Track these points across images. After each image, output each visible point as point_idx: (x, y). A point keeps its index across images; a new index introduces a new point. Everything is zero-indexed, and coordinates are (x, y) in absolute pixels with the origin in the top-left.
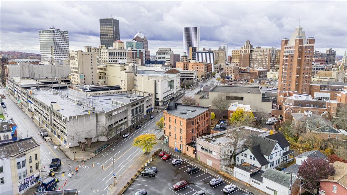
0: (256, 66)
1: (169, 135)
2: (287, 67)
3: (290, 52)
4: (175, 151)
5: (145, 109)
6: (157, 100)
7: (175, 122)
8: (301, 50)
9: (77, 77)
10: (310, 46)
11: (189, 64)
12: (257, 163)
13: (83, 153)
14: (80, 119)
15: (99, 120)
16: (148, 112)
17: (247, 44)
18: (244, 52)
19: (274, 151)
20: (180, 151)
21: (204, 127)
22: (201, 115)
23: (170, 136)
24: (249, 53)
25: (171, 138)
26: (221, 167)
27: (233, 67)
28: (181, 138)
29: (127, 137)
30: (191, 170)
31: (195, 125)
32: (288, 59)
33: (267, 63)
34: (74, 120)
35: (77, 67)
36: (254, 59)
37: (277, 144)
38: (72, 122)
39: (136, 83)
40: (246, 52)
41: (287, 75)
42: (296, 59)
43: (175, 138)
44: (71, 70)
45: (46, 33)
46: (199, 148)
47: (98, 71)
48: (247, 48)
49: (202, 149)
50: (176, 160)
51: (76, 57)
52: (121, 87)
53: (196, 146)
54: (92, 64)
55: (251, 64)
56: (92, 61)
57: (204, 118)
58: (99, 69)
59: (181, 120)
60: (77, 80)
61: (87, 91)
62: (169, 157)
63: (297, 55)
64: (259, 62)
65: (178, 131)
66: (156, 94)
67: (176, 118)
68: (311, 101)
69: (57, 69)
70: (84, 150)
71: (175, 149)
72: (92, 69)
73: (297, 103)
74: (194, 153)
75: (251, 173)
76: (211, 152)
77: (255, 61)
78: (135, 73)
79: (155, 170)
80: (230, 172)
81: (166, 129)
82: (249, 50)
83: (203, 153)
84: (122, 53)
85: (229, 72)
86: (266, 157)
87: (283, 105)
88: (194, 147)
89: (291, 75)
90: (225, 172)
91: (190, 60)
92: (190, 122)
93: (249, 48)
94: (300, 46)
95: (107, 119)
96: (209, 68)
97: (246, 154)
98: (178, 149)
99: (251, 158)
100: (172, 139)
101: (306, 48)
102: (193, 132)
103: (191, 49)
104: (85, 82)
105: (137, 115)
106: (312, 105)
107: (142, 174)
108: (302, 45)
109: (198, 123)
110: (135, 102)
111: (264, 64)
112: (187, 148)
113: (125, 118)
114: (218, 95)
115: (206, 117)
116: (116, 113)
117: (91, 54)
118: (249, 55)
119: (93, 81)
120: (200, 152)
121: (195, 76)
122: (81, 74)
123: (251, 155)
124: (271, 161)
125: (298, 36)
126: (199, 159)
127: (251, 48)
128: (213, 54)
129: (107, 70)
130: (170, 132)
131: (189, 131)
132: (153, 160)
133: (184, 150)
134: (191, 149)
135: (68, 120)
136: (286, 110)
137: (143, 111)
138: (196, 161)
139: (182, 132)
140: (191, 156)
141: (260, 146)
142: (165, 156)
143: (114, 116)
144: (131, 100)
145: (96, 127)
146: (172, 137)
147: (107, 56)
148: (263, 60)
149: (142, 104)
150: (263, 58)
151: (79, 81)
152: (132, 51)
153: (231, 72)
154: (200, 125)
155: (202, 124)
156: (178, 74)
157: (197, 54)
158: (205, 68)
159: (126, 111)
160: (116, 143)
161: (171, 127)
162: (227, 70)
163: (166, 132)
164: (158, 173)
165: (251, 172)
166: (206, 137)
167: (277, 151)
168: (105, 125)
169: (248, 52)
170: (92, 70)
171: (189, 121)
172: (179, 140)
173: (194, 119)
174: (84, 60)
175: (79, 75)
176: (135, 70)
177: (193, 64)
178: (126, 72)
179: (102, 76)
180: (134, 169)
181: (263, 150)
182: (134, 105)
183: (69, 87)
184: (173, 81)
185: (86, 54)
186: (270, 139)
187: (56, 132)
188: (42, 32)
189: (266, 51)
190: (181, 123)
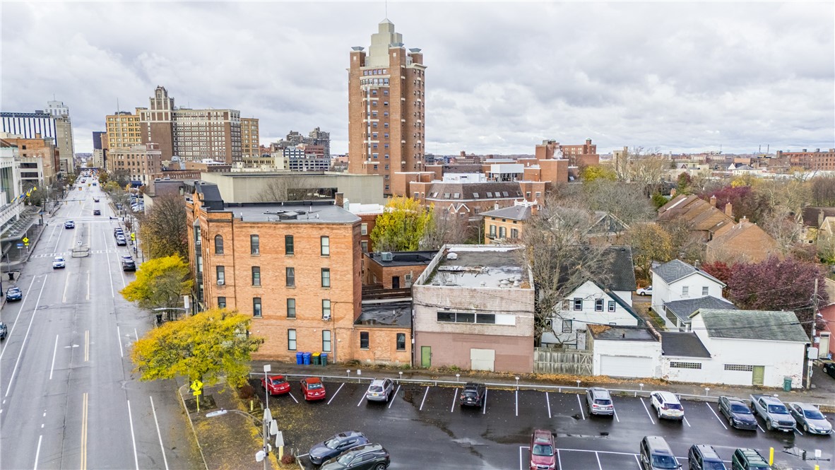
0: (193, 156)
1: (249, 313)
2: (378, 120)
3: (379, 83)
7: (289, 249)
8: (405, 78)
10: (420, 71)
17: (158, 96)
23: (257, 313)
24: (169, 121)
27: (147, 153)
28: (328, 305)
32: (377, 99)
33: (222, 147)
36: (185, 136)
40: (160, 118)
42: (396, 100)
43: (290, 315)
46: (426, 321)
48: (160, 108)
49: (443, 317)
53: (414, 317)
55: (178, 152)
63: (399, 88)
64: (200, 146)
71: (300, 357)
73: (468, 191)
74: (402, 346)
76: (488, 318)
77: (188, 143)
81: (227, 292)
82: (166, 114)
83: (449, 333)
85: (136, 167)
88: (400, 324)
89: (387, 142)
90: (556, 370)
93: (166, 108)
94: (401, 67)
97: (579, 301)
99: (600, 308)
100: (274, 321)
106: (498, 194)
108: (405, 66)
111: (215, 151)
112: (364, 335)
118: (169, 127)
120: (432, 333)
123: (600, 298)
125: (391, 42)
127: (172, 108)
128: (51, 120)
130: (254, 298)
133: (344, 351)
134: (384, 335)
136: (458, 209)
139: (330, 283)
140: (388, 363)
146: (270, 318)
148: (211, 139)
150: (210, 134)
158: (52, 156)
161: (262, 273)
163: (229, 301)
169: (167, 119)
172: (313, 319)
189: (217, 116)
190: (322, 246)
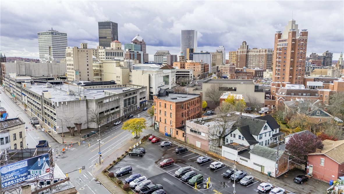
0: (252, 66)
1: (159, 121)
2: (281, 60)
3: (283, 45)
4: (165, 136)
5: (139, 101)
6: (152, 94)
7: (165, 107)
8: (294, 43)
9: (72, 74)
10: (303, 39)
11: (186, 64)
12: (246, 143)
13: (73, 137)
14: (70, 105)
15: (89, 106)
16: (141, 104)
17: (243, 45)
18: (241, 53)
19: (262, 131)
20: (170, 135)
21: (195, 113)
22: (192, 101)
23: (160, 121)
24: (246, 54)
25: (162, 124)
26: (210, 147)
27: (230, 67)
28: (171, 122)
29: (118, 124)
30: (179, 151)
31: (185, 109)
32: (281, 52)
33: (263, 63)
34: (64, 105)
35: (73, 63)
36: (250, 59)
37: (266, 124)
38: (62, 107)
39: (132, 79)
40: (243, 53)
41: (280, 68)
42: (289, 52)
43: (165, 123)
44: (67, 67)
45: (45, 35)
46: (188, 131)
47: (94, 68)
48: (243, 49)
49: (192, 131)
50: (164, 142)
51: (72, 54)
52: (116, 82)
53: (185, 129)
54: (88, 60)
55: (248, 65)
56: (87, 58)
57: (195, 104)
58: (95, 66)
59: (171, 104)
60: (72, 77)
61: (81, 85)
62: (158, 141)
63: (291, 47)
64: (255, 63)
65: (168, 115)
66: (150, 88)
67: (166, 103)
68: (303, 90)
69: (53, 66)
70: (74, 135)
71: (166, 134)
72: (88, 65)
73: (289, 92)
74: (183, 136)
75: (239, 151)
76: (199, 133)
77: (251, 62)
78: (130, 68)
79: (143, 150)
80: (218, 152)
81: (156, 115)
82: (245, 51)
83: (192, 135)
84: (119, 53)
85: (226, 71)
86: (255, 137)
87: (276, 95)
88: (183, 130)
89: (284, 68)
90: (214, 152)
91: (187, 61)
92: (179, 106)
93: (245, 49)
94: (293, 38)
95: (97, 106)
96: (206, 68)
97: (235, 135)
98: (168, 134)
99: (240, 138)
101: (300, 40)
102: (183, 117)
103: (188, 50)
104: (80, 79)
105: (129, 106)
106: (304, 94)
107: (130, 154)
108: (295, 38)
109: (188, 108)
110: (127, 92)
111: (260, 65)
112: (177, 132)
113: (117, 108)
114: (211, 86)
115: (197, 103)
116: (107, 101)
117: (87, 51)
119: (88, 78)
120: (189, 134)
121: (191, 75)
122: (77, 71)
123: (240, 135)
124: (260, 141)
125: (291, 29)
126: (188, 142)
127: (247, 49)
128: (210, 55)
129: (103, 67)
130: (160, 118)
131: (179, 115)
132: (141, 143)
133: (174, 134)
134: (181, 132)
135: (58, 106)
136: (279, 99)
137: (136, 102)
138: (185, 144)
139: (172, 117)
140: (181, 140)
141: (249, 126)
142: (154, 139)
143: (104, 103)
144: (123, 91)
145: (86, 114)
146: (162, 123)
147: (104, 55)
148: (259, 60)
149: (135, 95)
150: (259, 58)
151: (74, 77)
152: (130, 52)
153: (227, 71)
154: (191, 111)
155: (193, 110)
156: (173, 70)
157: (194, 55)
158: (202, 67)
159: (118, 101)
160: (106, 130)
161: (161, 112)
162: (223, 70)
163: (156, 117)
164: (146, 153)
165: (239, 149)
166: (195, 120)
167: (266, 131)
168: (95, 111)
169: (245, 53)
170: (88, 67)
171: (179, 104)
172: (169, 125)
173: (184, 103)
174: (79, 57)
175: (74, 71)
176: (130, 66)
177: (189, 64)
178: (121, 67)
179: (98, 73)
180: (123, 151)
181: (252, 130)
182: (126, 95)
183: (64, 82)
184: (168, 76)
185: (82, 51)
186: (259, 120)
187: (47, 120)
188: (40, 34)
189: (263, 51)
190: (171, 107)
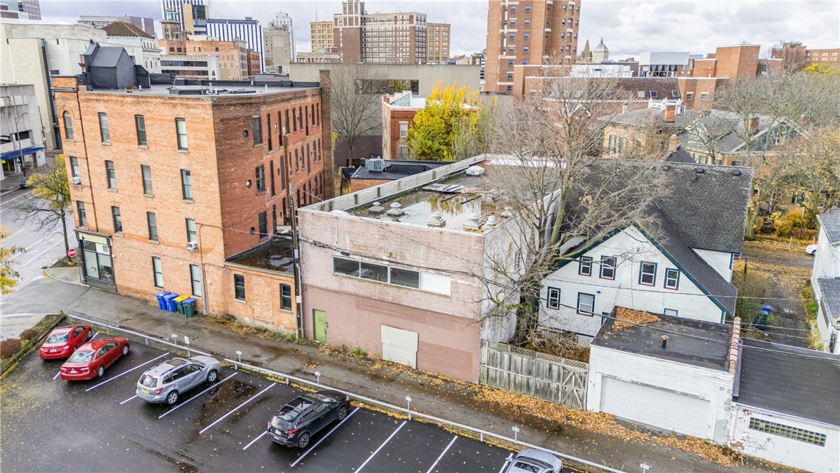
1: (110, 227)
4: (156, 315)
7: (141, 138)
11: (188, 45)
18: (345, 24)
20: (194, 304)
23: (118, 228)
24: (358, 27)
25: (128, 243)
26: (487, 359)
27: (325, 56)
28: (193, 227)
30: (296, 430)
31: (270, 148)
33: (406, 53)
36: (373, 42)
40: (351, 23)
49: (345, 267)
57: (307, 127)
59: (180, 112)
65: (166, 186)
67: (140, 110)
74: (286, 303)
76: (407, 277)
80: (554, 385)
81: (84, 195)
82: (357, 19)
83: (350, 294)
91: (188, 35)
93: (357, 12)
96: (252, 62)
98: (178, 300)
100: (135, 243)
102: (264, 189)
103: (188, 9)
106: (641, 94)
109: (281, 144)
112: (238, 280)
115: (313, 123)
118: (359, 32)
120: (327, 290)
126: (320, 333)
127: (362, 13)
130: (113, 208)
131: (240, 180)
133: (215, 298)
134: (263, 284)
138: (305, 350)
139: (191, 193)
140: (270, 327)
142: (82, 358)
146: (131, 237)
148: (396, 44)
150: (396, 39)
154: (293, 158)
155: (300, 155)
157: (208, 22)
161: (117, 172)
163: (88, 209)
169: (356, 24)
171: (232, 112)
172: (178, 246)
173: (264, 110)
189: (403, 20)
190: (178, 135)
